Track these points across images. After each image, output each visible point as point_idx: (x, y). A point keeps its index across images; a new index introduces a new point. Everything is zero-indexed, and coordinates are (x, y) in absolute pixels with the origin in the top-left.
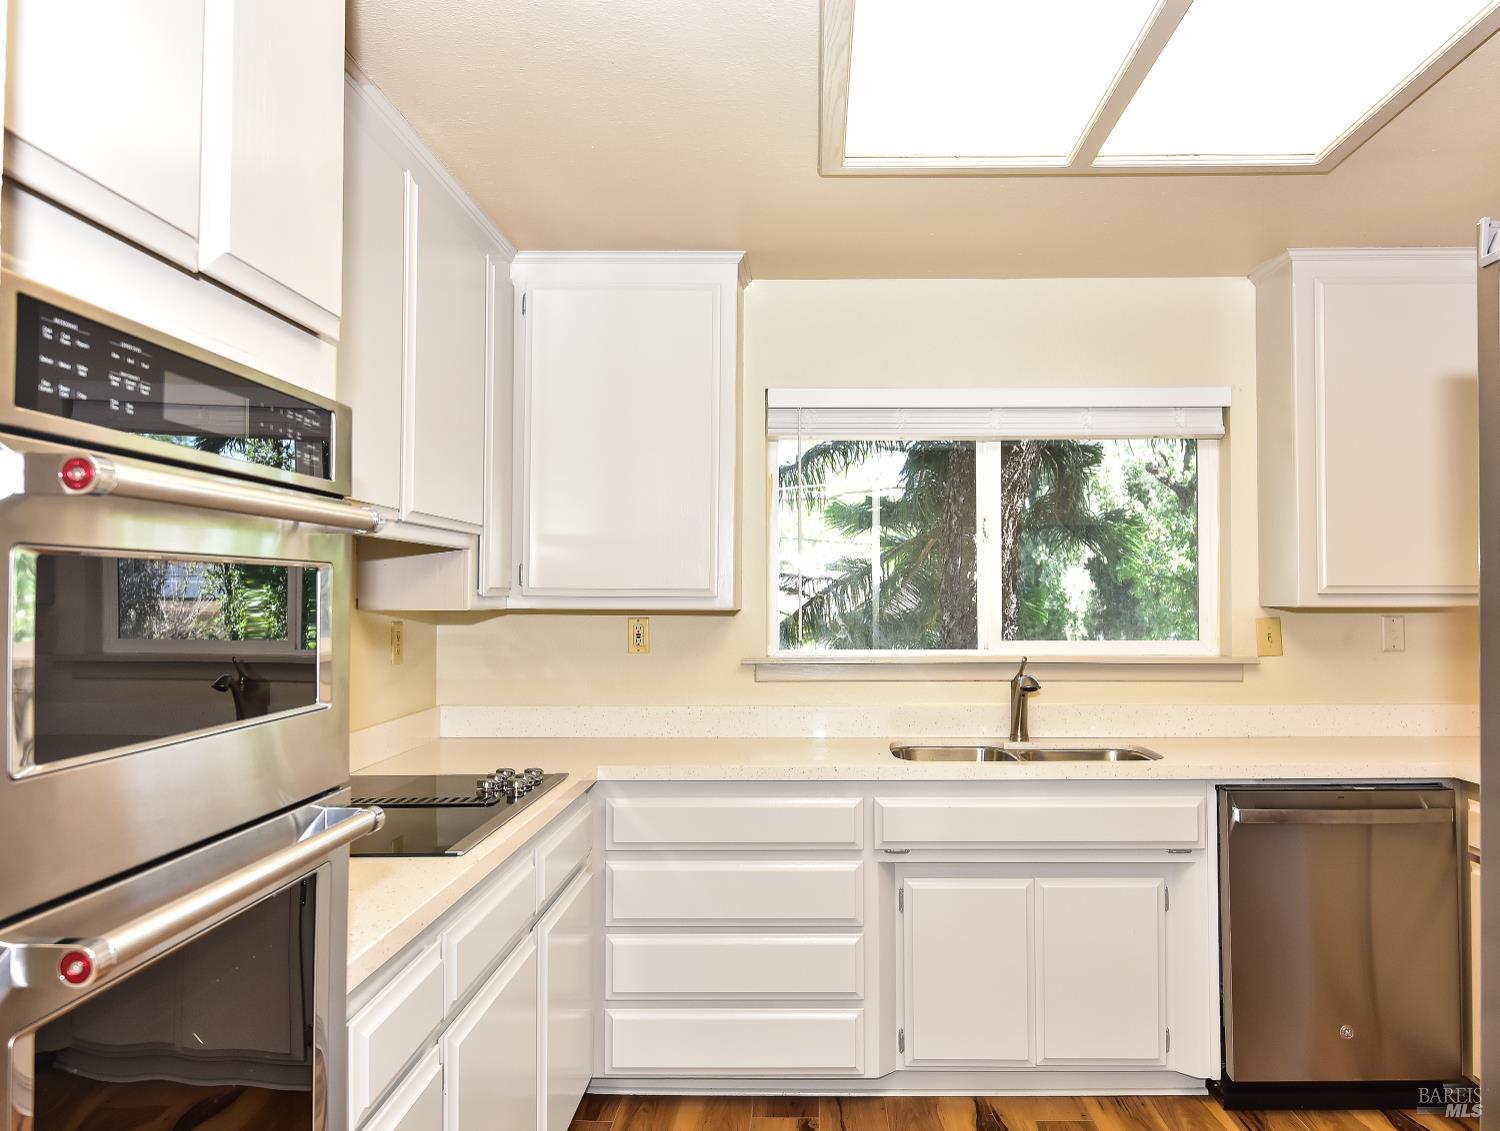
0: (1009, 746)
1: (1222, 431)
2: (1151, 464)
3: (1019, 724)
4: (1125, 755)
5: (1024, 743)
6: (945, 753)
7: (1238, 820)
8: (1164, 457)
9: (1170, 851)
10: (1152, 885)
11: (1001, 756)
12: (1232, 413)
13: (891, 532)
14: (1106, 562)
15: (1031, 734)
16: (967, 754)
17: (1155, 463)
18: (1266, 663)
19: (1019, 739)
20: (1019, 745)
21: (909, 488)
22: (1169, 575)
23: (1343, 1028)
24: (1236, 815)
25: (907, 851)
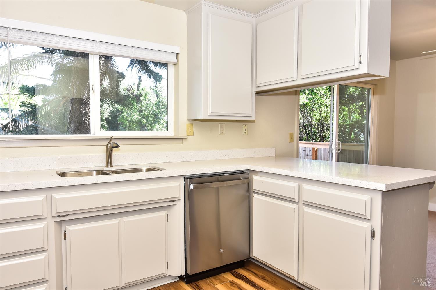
0: (106, 169)
1: (176, 61)
2: (128, 88)
3: (109, 161)
4: (149, 170)
5: (111, 168)
6: (79, 174)
7: (192, 188)
8: (131, 87)
9: (170, 201)
10: (162, 214)
11: (103, 173)
12: (180, 56)
13: (47, 97)
14: (111, 119)
15: (114, 164)
16: (89, 173)
17: (129, 88)
18: (189, 138)
19: (109, 166)
20: (109, 169)
21: (54, 81)
22: (134, 120)
23: (221, 250)
24: (191, 187)
25: (68, 215)
